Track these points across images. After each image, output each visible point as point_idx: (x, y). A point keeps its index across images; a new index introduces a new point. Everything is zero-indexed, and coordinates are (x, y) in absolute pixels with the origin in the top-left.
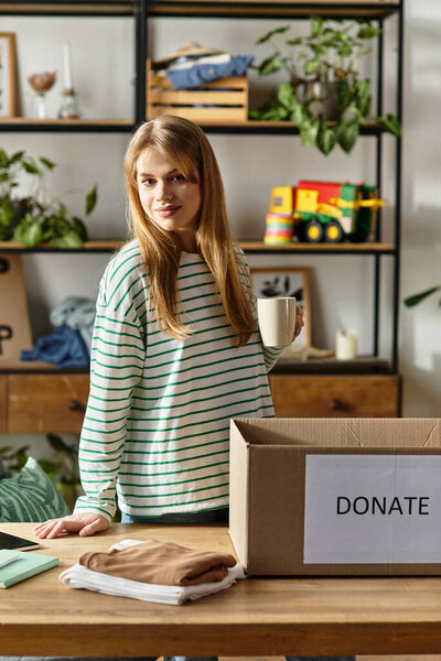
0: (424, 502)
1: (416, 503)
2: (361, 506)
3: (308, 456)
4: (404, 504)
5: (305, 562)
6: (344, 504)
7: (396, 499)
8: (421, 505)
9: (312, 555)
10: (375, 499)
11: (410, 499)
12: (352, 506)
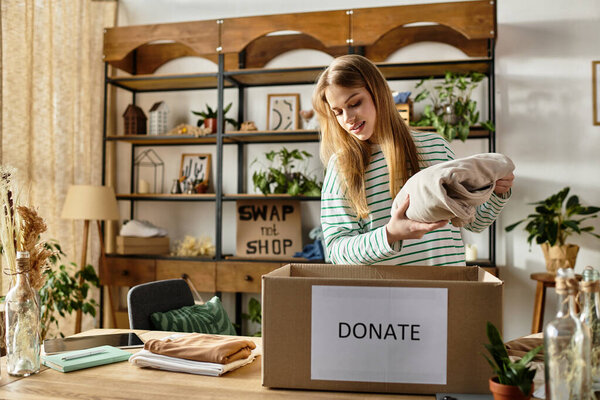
0: (415, 329)
1: (408, 330)
2: (360, 331)
4: (398, 331)
5: (313, 378)
6: (345, 330)
7: (390, 326)
8: (413, 332)
9: (319, 372)
10: (371, 325)
11: (403, 326)
12: (352, 331)
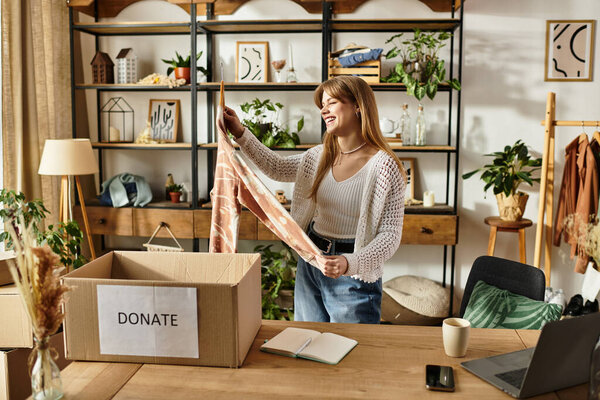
0: (174, 318)
1: (169, 318)
2: (134, 319)
3: (98, 286)
4: (162, 319)
5: (101, 353)
6: (123, 319)
7: (156, 315)
8: (172, 320)
9: (106, 348)
10: (142, 315)
11: (165, 315)
12: (128, 318)
